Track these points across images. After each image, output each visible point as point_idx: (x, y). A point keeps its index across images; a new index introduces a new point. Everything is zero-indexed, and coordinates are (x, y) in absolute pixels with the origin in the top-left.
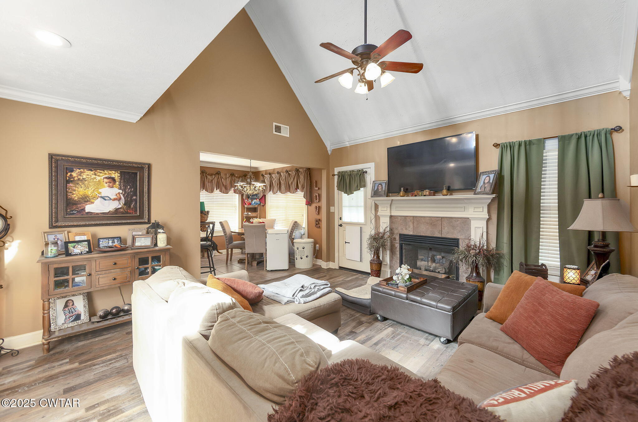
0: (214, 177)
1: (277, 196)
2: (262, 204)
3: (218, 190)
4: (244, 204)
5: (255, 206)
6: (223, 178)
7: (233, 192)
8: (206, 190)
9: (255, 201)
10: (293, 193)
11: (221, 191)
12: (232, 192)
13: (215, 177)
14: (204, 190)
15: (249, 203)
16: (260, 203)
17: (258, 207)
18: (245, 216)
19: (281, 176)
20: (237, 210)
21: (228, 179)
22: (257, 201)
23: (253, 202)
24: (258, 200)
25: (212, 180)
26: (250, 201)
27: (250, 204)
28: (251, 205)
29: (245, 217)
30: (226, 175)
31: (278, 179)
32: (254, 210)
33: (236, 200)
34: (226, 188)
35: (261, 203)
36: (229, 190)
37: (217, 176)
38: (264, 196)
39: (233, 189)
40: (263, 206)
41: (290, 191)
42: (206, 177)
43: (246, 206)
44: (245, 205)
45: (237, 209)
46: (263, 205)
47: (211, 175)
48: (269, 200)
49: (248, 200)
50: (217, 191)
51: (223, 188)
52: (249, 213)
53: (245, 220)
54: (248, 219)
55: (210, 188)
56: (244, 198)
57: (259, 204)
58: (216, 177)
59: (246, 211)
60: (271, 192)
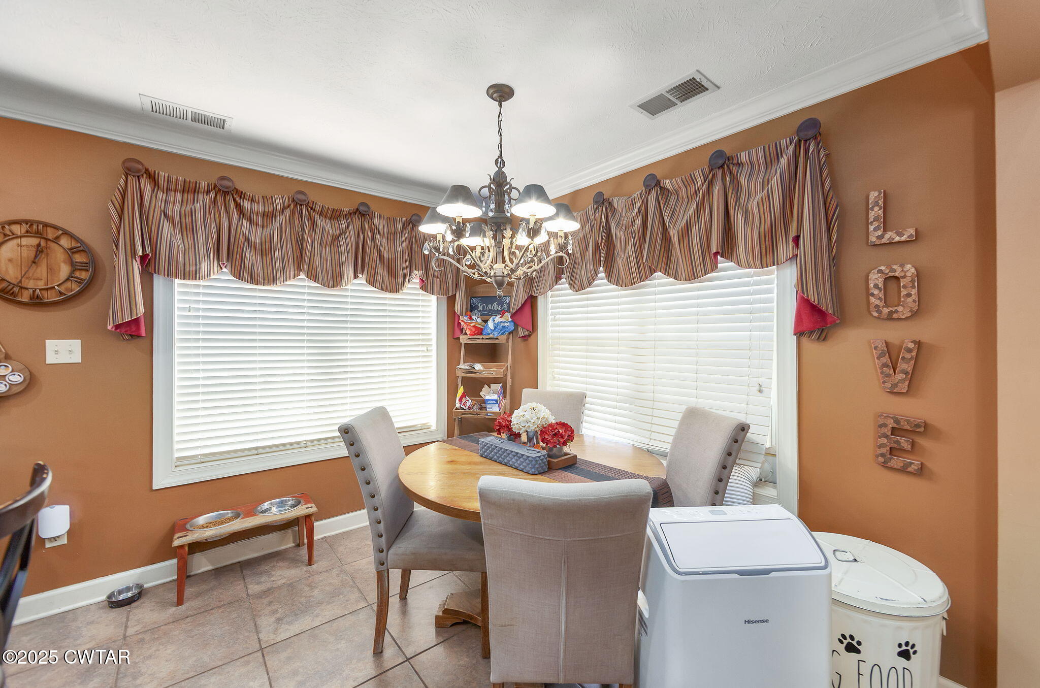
0: (344, 224)
1: (587, 299)
2: (521, 333)
3: (362, 280)
4: (457, 331)
5: (496, 339)
6: (379, 232)
7: (418, 287)
8: (313, 276)
9: (498, 319)
10: (692, 276)
11: (372, 281)
12: (413, 286)
13: (348, 227)
14: (303, 276)
15: (474, 326)
16: (516, 325)
17: (507, 342)
18: (460, 375)
19: (614, 210)
20: (434, 353)
21: (398, 237)
22: (505, 320)
23: (491, 324)
24: (508, 316)
25: (336, 238)
26: (479, 320)
27: (480, 331)
28: (481, 337)
29: (460, 381)
30: (391, 220)
31: (597, 224)
32: (491, 353)
33: (429, 323)
34: (392, 272)
35: (520, 329)
36: (404, 277)
37: (357, 222)
38: (531, 301)
39: (417, 274)
40: (525, 338)
41: (669, 269)
42: (313, 223)
43: (464, 339)
44: (462, 337)
45: (434, 348)
46: (527, 333)
47: (335, 215)
48: (550, 317)
49: (471, 318)
50: (356, 281)
51: (381, 271)
52: (478, 367)
53: (461, 390)
54: (474, 386)
55: (329, 268)
56: (457, 308)
57: (511, 333)
58: (351, 227)
59: (465, 355)
60: (564, 282)
